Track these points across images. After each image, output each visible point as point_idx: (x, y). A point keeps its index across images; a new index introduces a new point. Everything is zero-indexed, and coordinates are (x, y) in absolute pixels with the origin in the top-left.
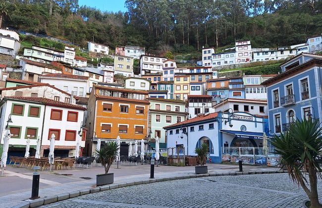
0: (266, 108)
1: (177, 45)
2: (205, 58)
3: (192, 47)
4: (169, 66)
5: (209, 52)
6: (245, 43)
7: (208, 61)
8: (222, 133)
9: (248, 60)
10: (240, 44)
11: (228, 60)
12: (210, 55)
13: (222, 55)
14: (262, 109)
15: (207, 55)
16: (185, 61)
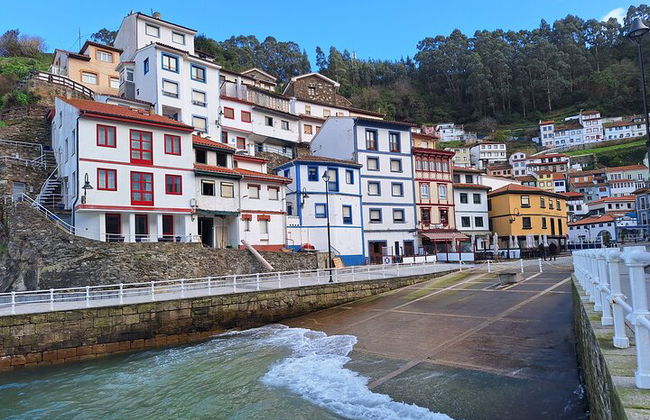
0: (632, 204)
1: (499, 115)
2: (545, 136)
3: (516, 114)
4: (519, 158)
5: (550, 129)
6: (594, 117)
7: (549, 140)
8: (617, 228)
9: (598, 137)
10: (587, 118)
11: (574, 138)
12: (551, 132)
13: (567, 132)
14: (629, 206)
15: (548, 132)
16: (516, 138)
